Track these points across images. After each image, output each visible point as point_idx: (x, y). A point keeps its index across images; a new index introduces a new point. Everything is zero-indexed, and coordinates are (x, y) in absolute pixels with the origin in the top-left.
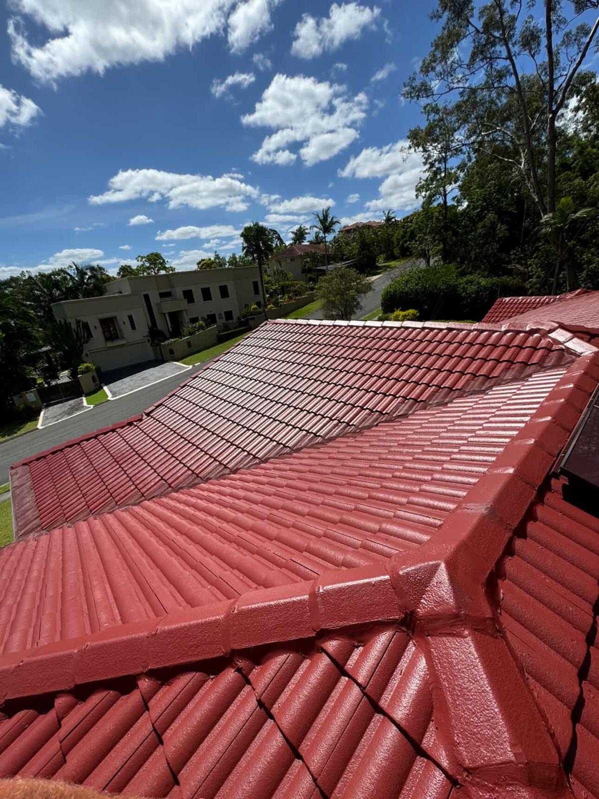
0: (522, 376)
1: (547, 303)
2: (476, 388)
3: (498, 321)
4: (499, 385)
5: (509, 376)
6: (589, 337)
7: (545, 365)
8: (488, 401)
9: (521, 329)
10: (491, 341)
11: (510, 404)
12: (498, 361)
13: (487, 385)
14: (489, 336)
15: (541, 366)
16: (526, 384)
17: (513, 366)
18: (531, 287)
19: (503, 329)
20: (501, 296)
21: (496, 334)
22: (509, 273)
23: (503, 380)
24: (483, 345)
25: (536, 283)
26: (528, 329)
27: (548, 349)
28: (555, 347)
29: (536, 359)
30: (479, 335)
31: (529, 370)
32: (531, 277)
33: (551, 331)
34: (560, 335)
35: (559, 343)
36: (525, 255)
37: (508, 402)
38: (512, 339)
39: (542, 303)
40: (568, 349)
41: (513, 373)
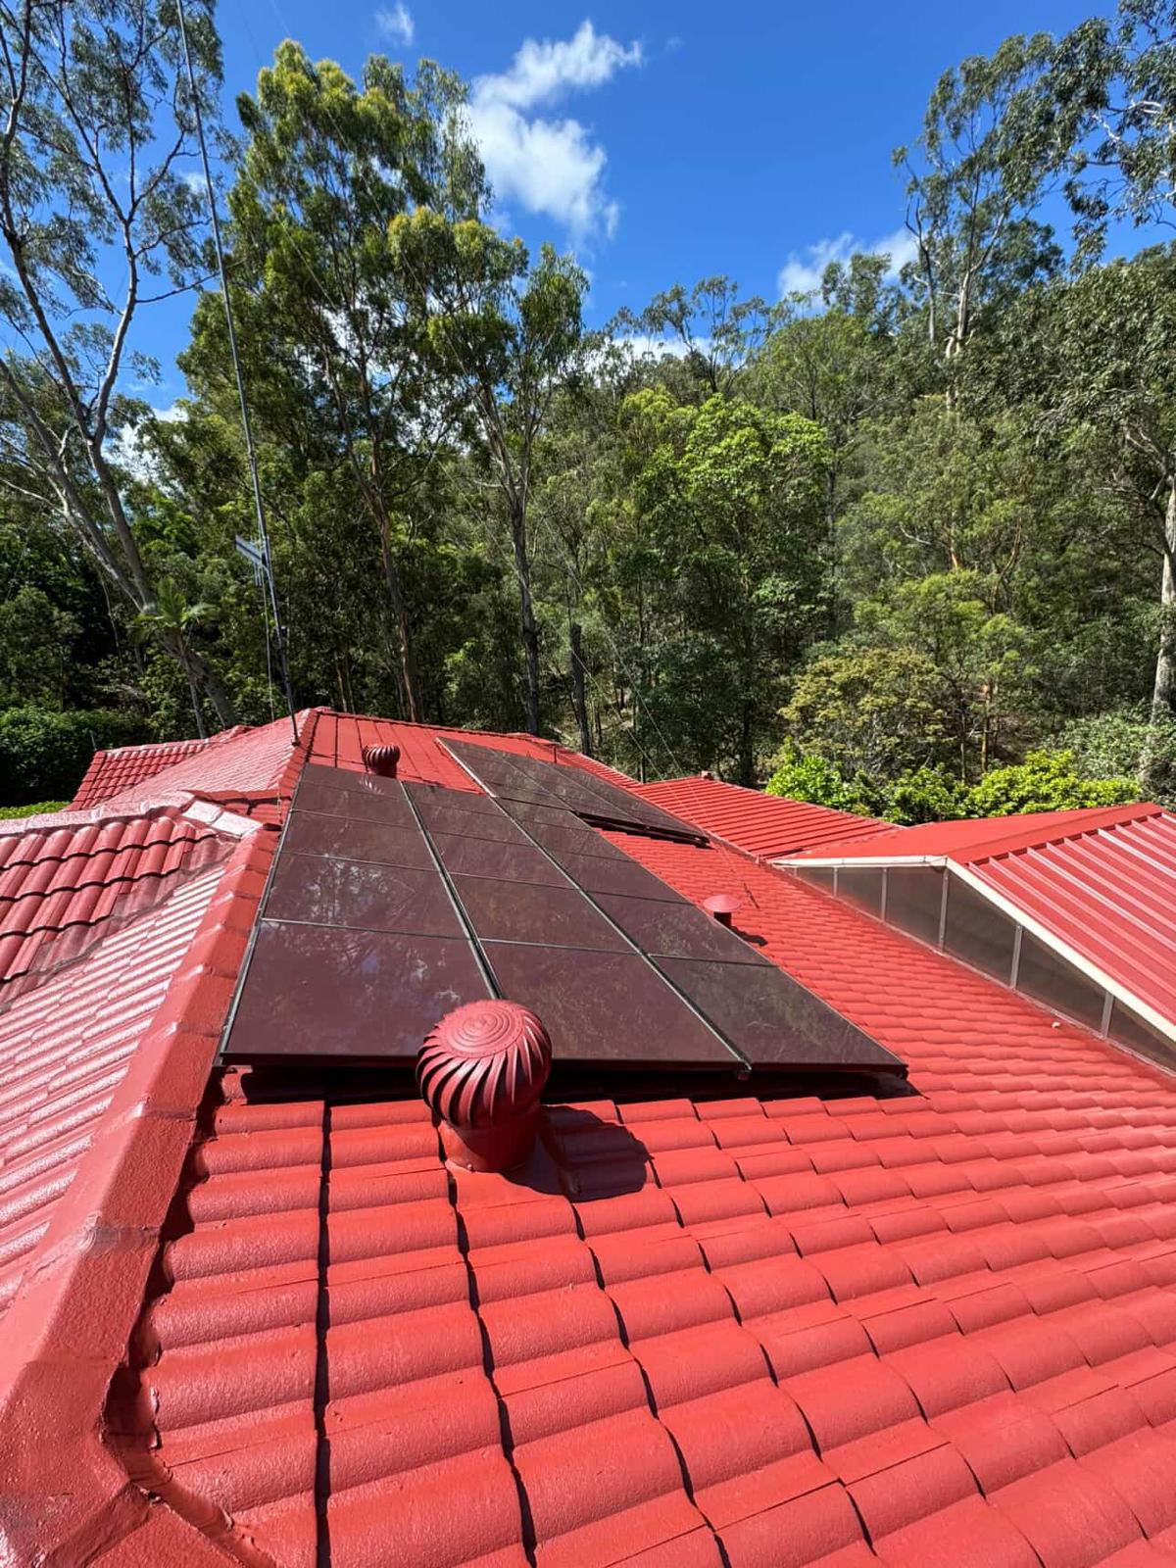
0: (157, 900)
1: (193, 753)
2: (63, 957)
3: (111, 796)
4: (116, 931)
5: (131, 906)
6: (247, 806)
7: (192, 868)
8: (95, 975)
9: (132, 814)
10: (74, 848)
11: (137, 966)
12: (101, 885)
13: (88, 939)
14: (69, 839)
15: (184, 871)
16: (164, 913)
17: (135, 886)
18: (162, 726)
19: (94, 819)
20: (102, 746)
21: (84, 830)
22: (111, 701)
23: (120, 920)
24: (58, 860)
25: (169, 718)
26: (143, 811)
27: (190, 840)
28: (199, 835)
29: (173, 861)
30: (43, 842)
31: (165, 886)
32: (156, 708)
33: (185, 808)
34: (202, 812)
35: (204, 826)
36: (133, 669)
37: (133, 963)
38: (120, 834)
39: (185, 754)
40: (220, 834)
41: (139, 899)
